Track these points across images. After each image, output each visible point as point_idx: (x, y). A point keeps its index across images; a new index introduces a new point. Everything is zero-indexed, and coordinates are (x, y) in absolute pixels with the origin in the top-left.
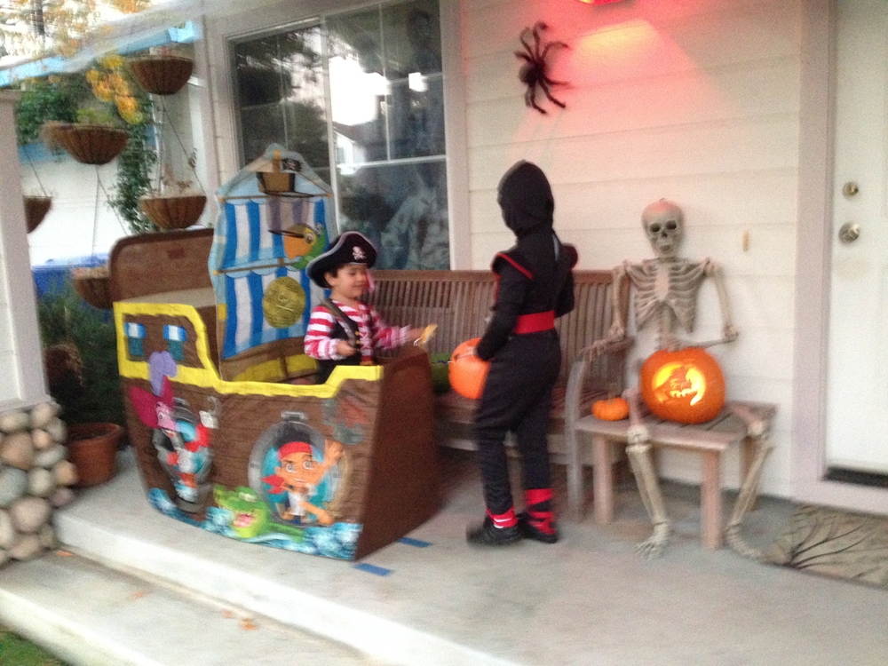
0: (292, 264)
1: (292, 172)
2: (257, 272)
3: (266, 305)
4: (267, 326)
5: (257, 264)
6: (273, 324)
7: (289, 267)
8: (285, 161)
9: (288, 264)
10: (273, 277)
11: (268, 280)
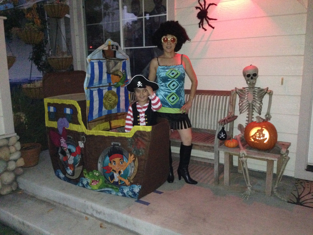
0: (114, 85)
1: (115, 50)
2: (101, 88)
3: (104, 101)
4: (104, 109)
5: (101, 85)
6: (106, 108)
7: (113, 87)
8: (113, 45)
9: (112, 86)
10: (107, 90)
11: (105, 91)
